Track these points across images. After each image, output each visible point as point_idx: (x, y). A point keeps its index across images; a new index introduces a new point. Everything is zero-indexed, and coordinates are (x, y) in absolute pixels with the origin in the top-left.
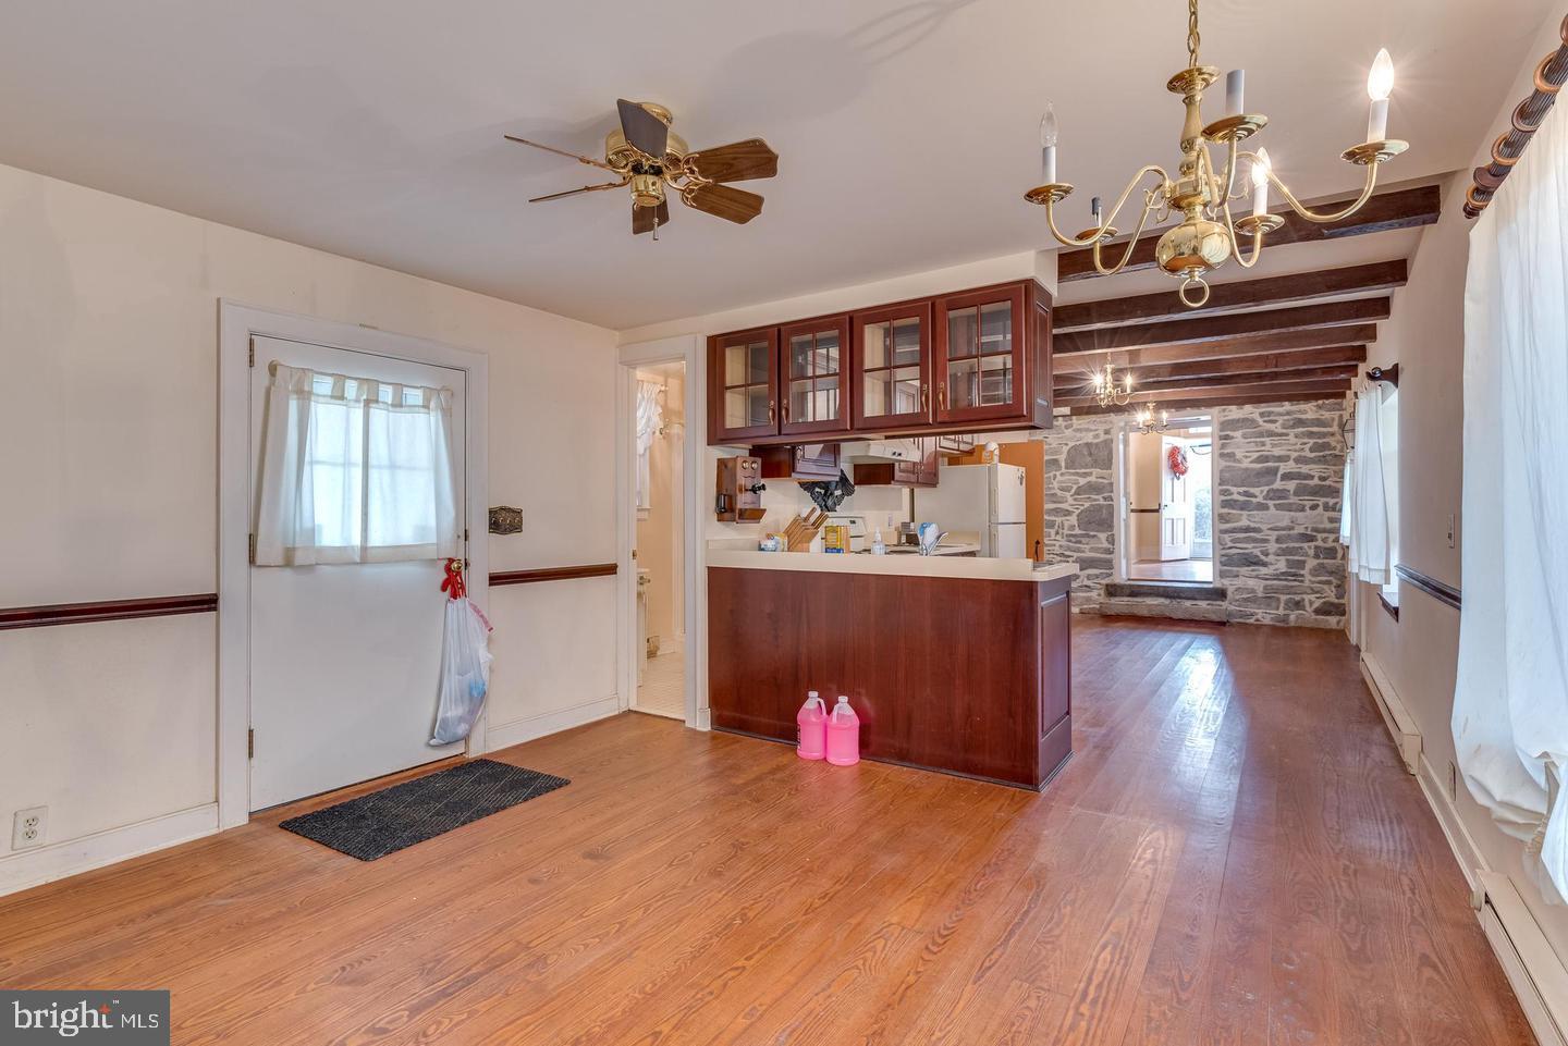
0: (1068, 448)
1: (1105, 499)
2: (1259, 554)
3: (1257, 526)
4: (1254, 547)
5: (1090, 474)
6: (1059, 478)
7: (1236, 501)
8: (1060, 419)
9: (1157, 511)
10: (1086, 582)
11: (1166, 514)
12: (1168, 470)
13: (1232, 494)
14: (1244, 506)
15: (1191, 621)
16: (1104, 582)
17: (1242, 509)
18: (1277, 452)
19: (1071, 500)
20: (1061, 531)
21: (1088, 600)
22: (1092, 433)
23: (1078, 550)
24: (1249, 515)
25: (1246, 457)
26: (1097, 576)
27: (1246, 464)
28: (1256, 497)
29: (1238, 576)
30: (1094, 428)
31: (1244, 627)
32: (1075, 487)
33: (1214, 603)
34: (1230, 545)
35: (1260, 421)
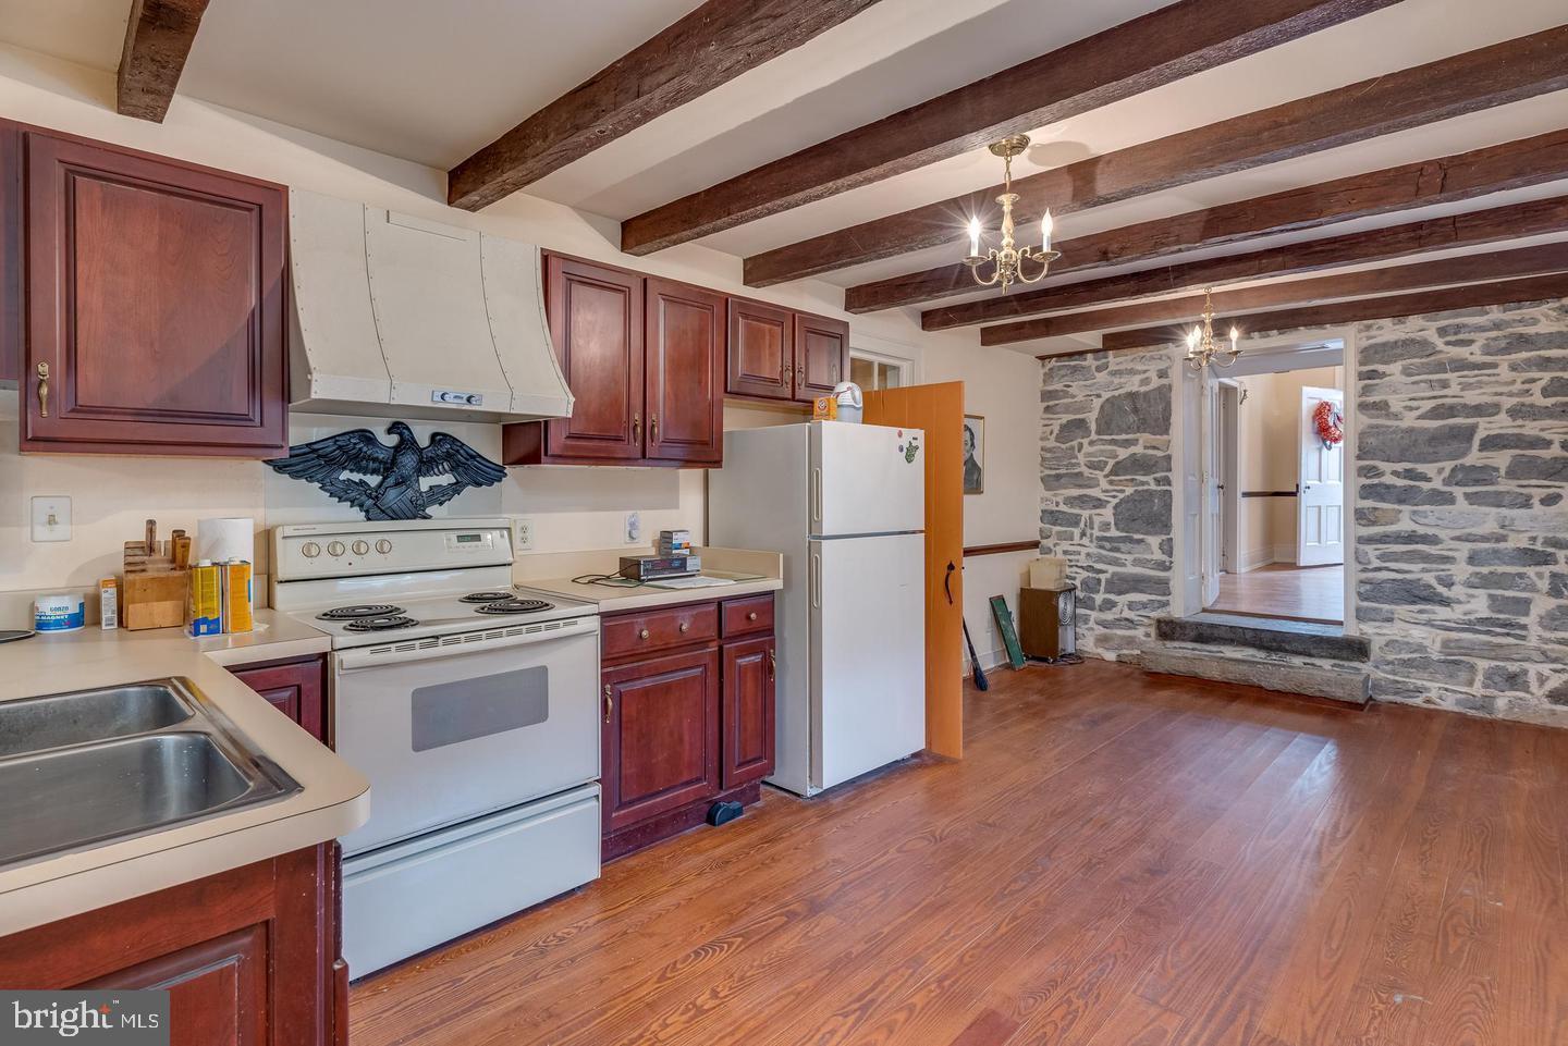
0: (1101, 400)
1: (1158, 481)
2: (1434, 583)
3: (1430, 531)
4: (1424, 570)
5: (1134, 442)
6: (1087, 449)
7: (1388, 487)
8: (1089, 356)
9: (1294, 494)
10: (1127, 614)
11: (1306, 499)
12: (1312, 435)
13: (1382, 474)
14: (1404, 496)
15: (1298, 695)
16: (1155, 615)
17: (1401, 501)
18: (1472, 398)
19: (1104, 484)
20: (1088, 532)
21: (1130, 641)
22: (1138, 378)
23: (1116, 562)
24: (1414, 512)
25: (1411, 409)
26: (1144, 606)
27: (1409, 421)
28: (1429, 480)
29: (1390, 620)
30: (1140, 367)
31: (1402, 713)
32: (1111, 462)
33: (1346, 664)
34: (1376, 563)
35: (1439, 343)
